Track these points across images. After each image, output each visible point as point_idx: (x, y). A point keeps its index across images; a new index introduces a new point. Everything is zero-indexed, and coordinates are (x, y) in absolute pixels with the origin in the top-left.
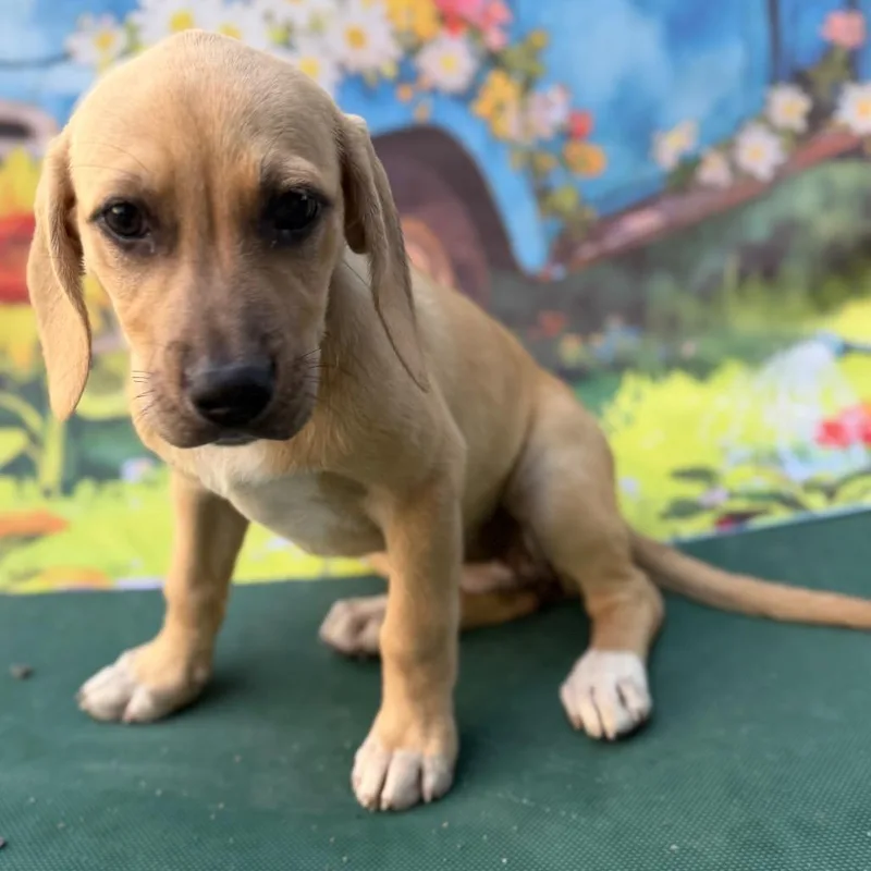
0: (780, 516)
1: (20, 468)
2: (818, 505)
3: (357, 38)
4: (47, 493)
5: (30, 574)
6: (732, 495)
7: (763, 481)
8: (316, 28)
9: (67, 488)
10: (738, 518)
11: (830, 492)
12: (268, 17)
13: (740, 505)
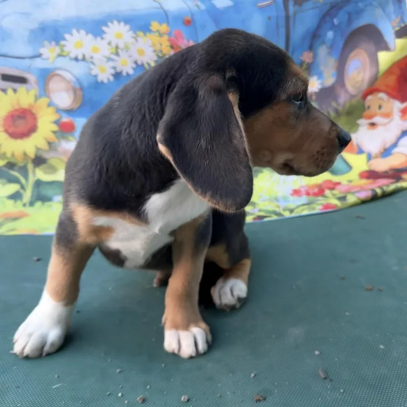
0: (275, 218)
1: (16, 196)
2: (287, 214)
3: (141, 52)
4: (24, 205)
5: (13, 230)
6: (260, 211)
7: (271, 207)
8: (127, 48)
9: (32, 204)
10: (261, 217)
11: (292, 211)
12: (110, 43)
13: (262, 214)
